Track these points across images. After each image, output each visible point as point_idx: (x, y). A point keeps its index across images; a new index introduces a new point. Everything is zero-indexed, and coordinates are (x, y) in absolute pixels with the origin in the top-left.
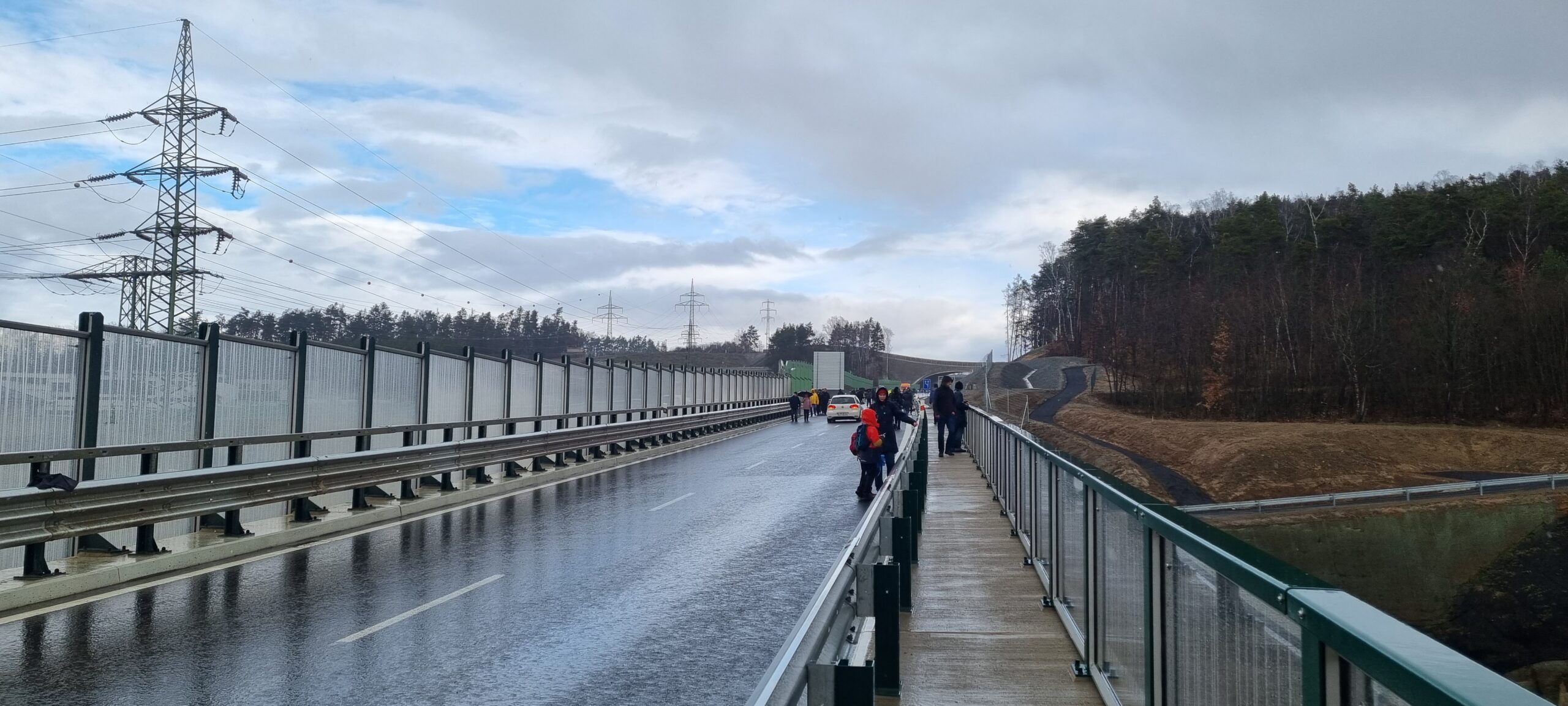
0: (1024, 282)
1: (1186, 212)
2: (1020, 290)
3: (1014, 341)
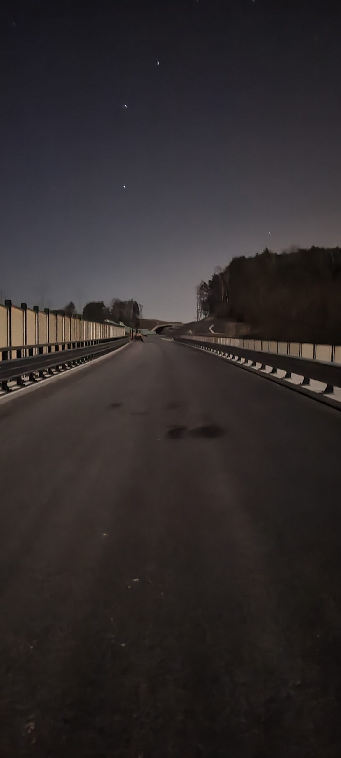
0: (205, 283)
1: (279, 253)
2: (203, 287)
3: (200, 311)
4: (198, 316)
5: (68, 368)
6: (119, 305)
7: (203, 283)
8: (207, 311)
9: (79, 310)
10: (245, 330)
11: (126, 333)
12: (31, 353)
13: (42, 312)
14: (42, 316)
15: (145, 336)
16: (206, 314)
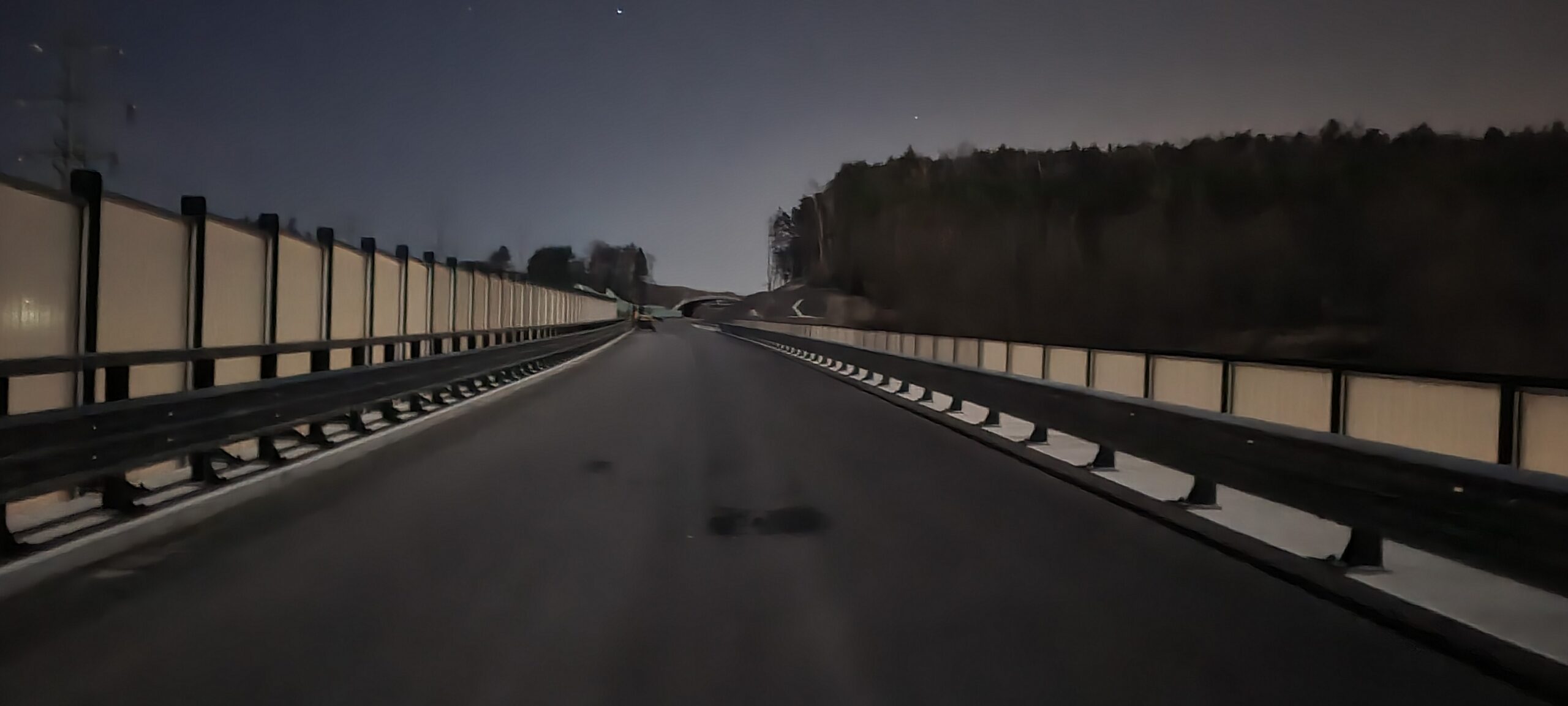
2: (780, 222)
3: (775, 271)
4: (770, 280)
5: (495, 385)
6: (605, 254)
7: (781, 215)
8: (789, 271)
9: (519, 262)
10: (865, 311)
11: (619, 313)
12: (415, 351)
13: (441, 264)
14: (441, 271)
15: (660, 319)
16: (786, 277)
